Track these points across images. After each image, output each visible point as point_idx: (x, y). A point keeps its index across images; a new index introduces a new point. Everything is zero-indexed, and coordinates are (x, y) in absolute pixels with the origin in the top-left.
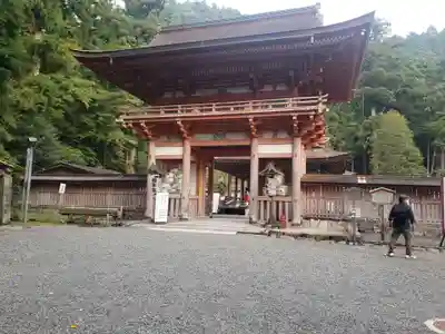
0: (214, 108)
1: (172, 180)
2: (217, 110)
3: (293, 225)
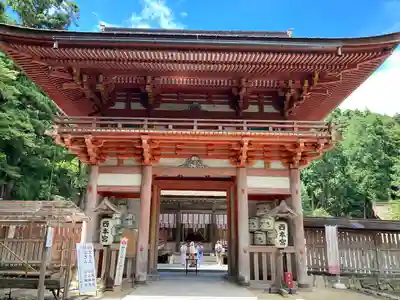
0: (195, 124)
1: (118, 222)
2: (199, 128)
3: (300, 286)
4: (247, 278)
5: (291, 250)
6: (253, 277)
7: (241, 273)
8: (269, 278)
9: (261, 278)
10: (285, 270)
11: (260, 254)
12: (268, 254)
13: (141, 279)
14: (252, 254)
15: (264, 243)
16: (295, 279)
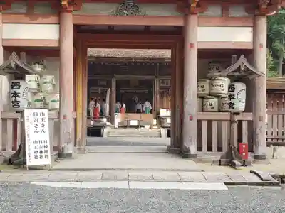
1: (34, 85)
3: (256, 157)
4: (193, 150)
5: (249, 117)
6: (200, 149)
7: (185, 144)
8: (220, 149)
9: (210, 149)
10: (240, 140)
11: (210, 122)
12: (219, 122)
13: (66, 152)
14: (199, 122)
15: (216, 109)
16: (251, 150)
